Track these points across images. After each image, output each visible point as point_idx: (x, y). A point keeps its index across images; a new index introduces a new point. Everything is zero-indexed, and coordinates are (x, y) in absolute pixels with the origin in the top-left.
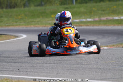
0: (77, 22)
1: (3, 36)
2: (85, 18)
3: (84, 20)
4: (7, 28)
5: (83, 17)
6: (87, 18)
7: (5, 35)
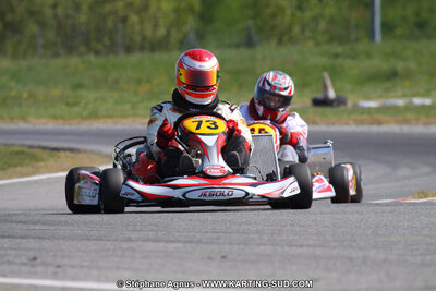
0: (370, 108)
1: (62, 154)
2: (405, 96)
3: (401, 102)
4: (85, 126)
5: (400, 93)
6: (415, 95)
7: (72, 150)
